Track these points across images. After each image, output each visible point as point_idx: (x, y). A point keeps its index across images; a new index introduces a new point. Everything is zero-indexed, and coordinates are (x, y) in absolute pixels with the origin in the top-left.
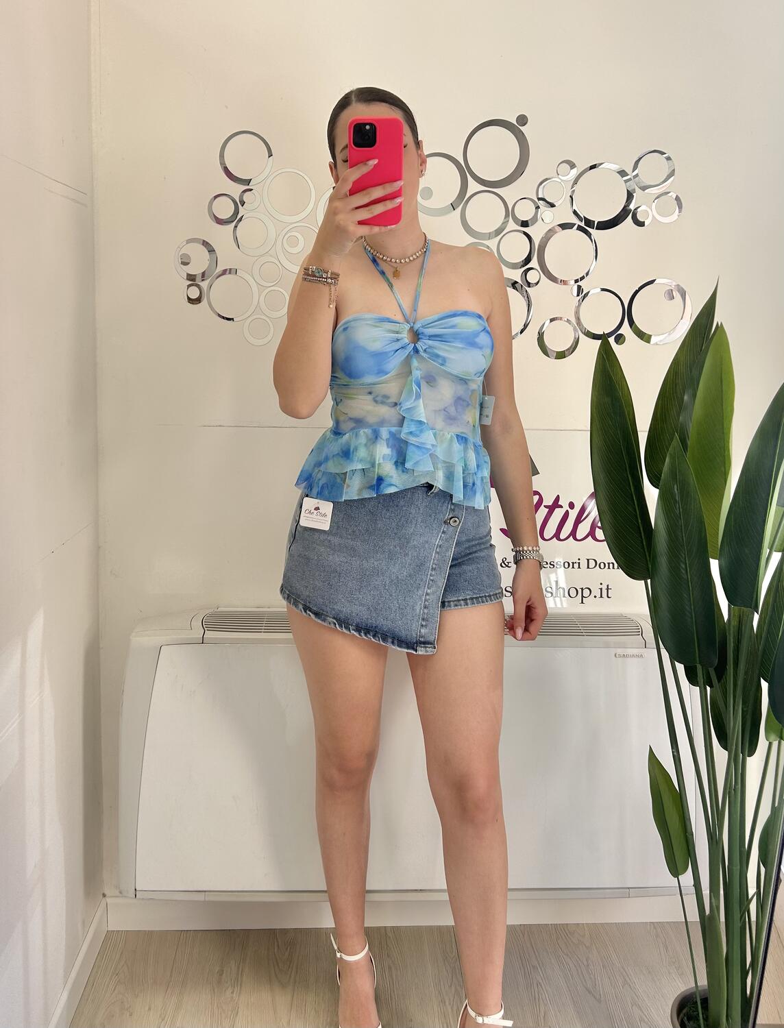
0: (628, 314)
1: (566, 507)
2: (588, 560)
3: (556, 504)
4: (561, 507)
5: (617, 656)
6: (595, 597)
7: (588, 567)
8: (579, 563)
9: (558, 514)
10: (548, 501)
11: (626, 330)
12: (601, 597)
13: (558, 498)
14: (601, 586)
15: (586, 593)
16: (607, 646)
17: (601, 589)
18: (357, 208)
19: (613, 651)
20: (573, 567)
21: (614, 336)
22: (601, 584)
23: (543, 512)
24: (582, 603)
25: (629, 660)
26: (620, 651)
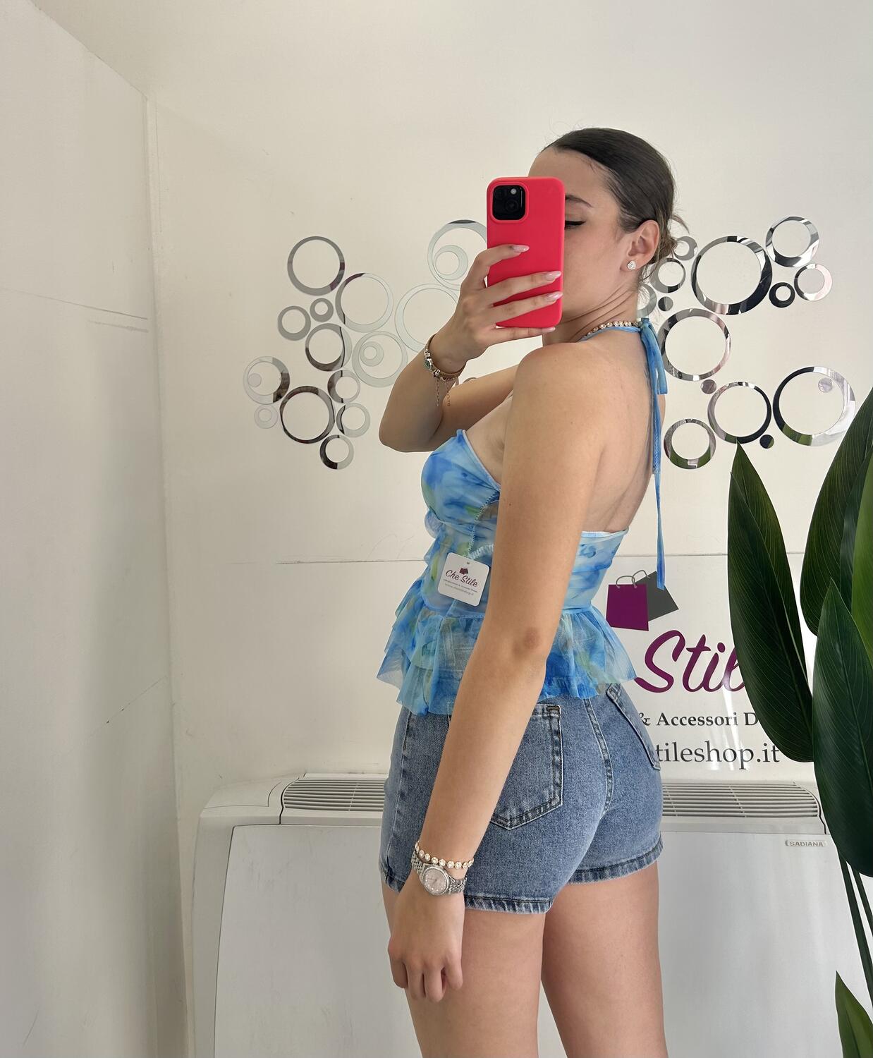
0: (774, 410)
1: (715, 650)
2: (746, 715)
3: (701, 646)
4: (708, 649)
5: (789, 844)
6: (759, 760)
7: (747, 724)
8: (735, 718)
9: (705, 659)
10: (692, 642)
11: (773, 430)
12: (767, 760)
13: (703, 639)
14: (765, 748)
15: (747, 756)
16: (774, 831)
17: (766, 751)
18: (496, 304)
19: (783, 837)
20: (728, 724)
21: (759, 438)
22: (765, 745)
23: (686, 656)
24: (742, 768)
25: (804, 849)
26: (793, 838)
